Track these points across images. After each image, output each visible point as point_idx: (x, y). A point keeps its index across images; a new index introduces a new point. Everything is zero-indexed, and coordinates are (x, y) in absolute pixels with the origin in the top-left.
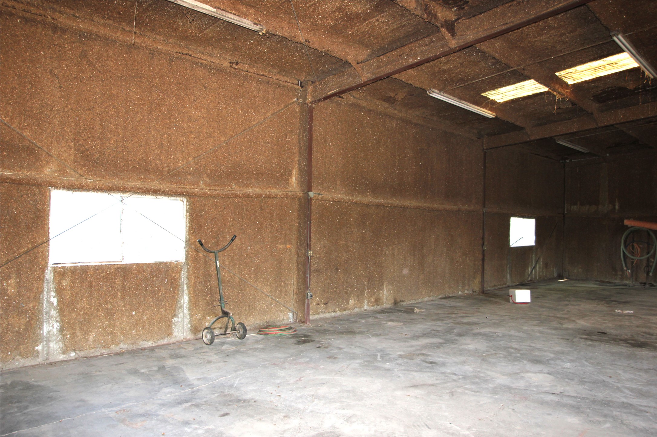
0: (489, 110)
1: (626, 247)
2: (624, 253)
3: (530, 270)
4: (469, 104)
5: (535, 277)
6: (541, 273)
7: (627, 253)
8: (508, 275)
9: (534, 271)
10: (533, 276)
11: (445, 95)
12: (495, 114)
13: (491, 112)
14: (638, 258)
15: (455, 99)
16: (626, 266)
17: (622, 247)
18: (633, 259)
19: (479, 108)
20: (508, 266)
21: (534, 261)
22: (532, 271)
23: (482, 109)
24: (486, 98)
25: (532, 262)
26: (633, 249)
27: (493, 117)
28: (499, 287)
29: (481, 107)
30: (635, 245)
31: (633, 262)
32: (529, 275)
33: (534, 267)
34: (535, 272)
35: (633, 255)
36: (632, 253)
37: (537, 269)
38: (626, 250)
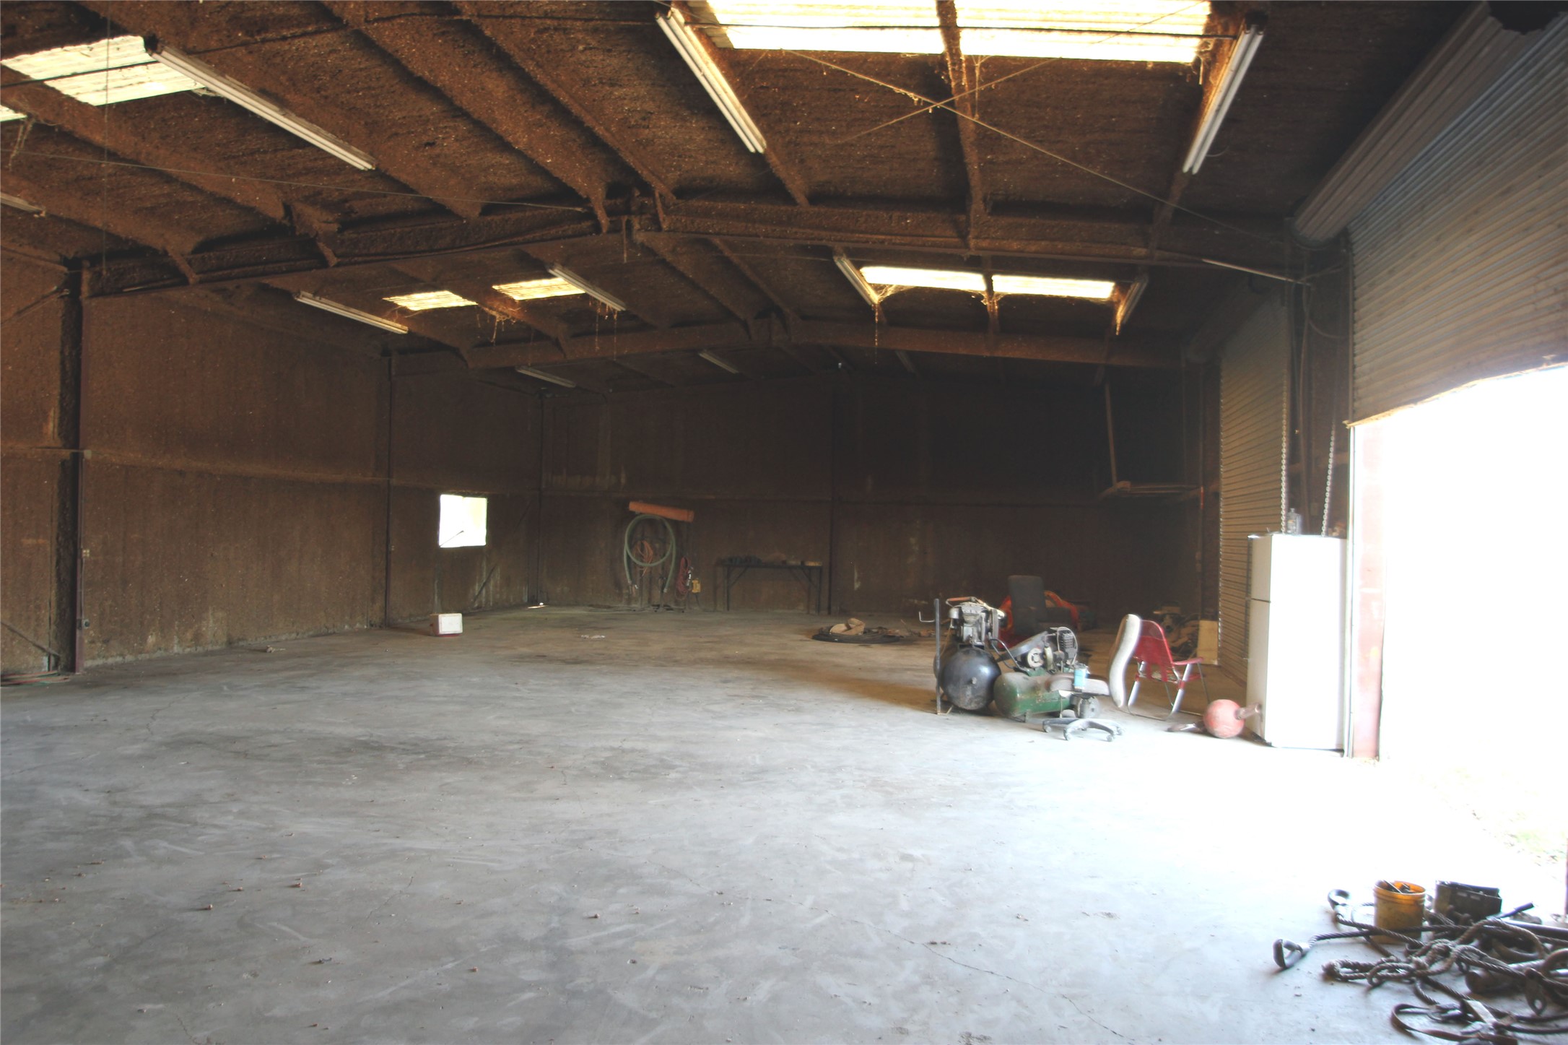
0: (397, 322)
1: (631, 547)
2: (628, 557)
3: (477, 588)
4: (363, 313)
5: (487, 601)
6: (498, 596)
7: (633, 559)
8: (436, 597)
9: (484, 591)
10: (484, 600)
11: (323, 300)
12: (406, 328)
13: (399, 326)
14: (649, 565)
15: (340, 305)
16: (631, 578)
17: (626, 547)
18: (642, 567)
19: (380, 319)
20: (436, 582)
21: (484, 573)
22: (480, 592)
23: (385, 321)
24: (393, 305)
25: (481, 575)
26: (642, 550)
27: (404, 332)
28: (419, 618)
29: (383, 318)
30: (646, 544)
31: (642, 572)
32: (476, 598)
33: (485, 584)
34: (487, 592)
35: (642, 561)
36: (641, 557)
37: (491, 588)
38: (631, 552)
